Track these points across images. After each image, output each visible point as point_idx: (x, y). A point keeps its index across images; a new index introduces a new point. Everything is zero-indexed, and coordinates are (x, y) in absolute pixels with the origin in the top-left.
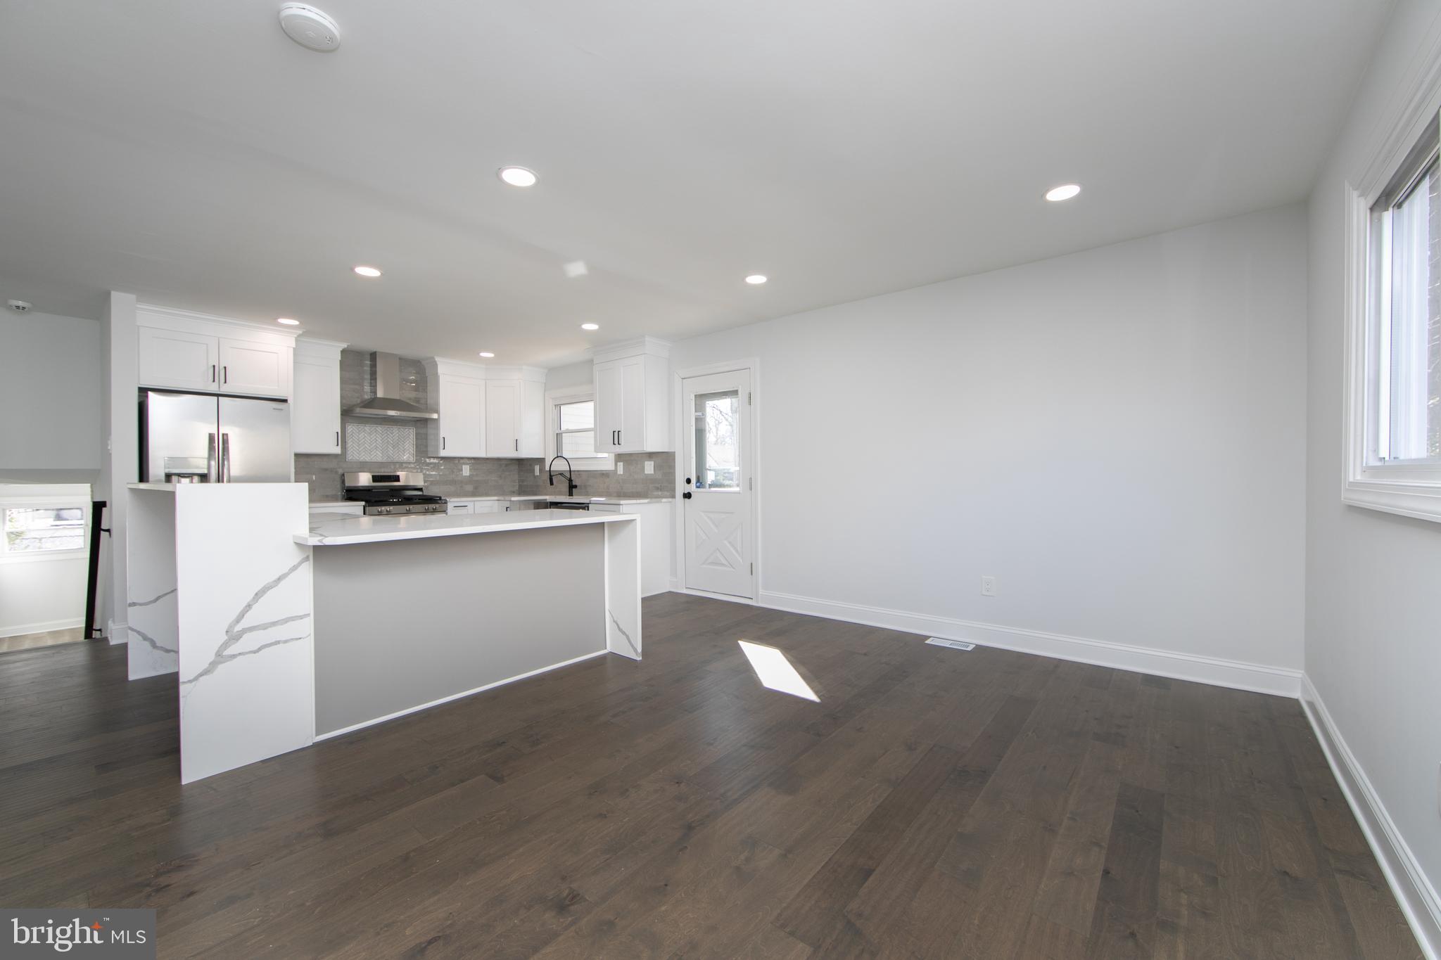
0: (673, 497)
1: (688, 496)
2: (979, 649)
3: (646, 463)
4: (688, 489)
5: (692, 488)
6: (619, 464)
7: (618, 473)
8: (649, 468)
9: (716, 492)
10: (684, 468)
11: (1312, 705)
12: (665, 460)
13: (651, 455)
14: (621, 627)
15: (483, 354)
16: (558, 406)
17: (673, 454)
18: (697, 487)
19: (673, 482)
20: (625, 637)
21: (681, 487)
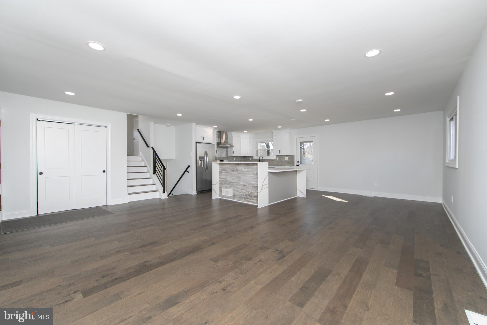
0: (294, 165)
1: (298, 165)
2: (374, 197)
3: (286, 158)
4: (298, 164)
5: (299, 164)
6: (277, 158)
7: (277, 160)
8: (287, 159)
9: (306, 165)
10: (297, 158)
11: (443, 204)
12: (292, 157)
13: (287, 156)
14: (301, 191)
15: (245, 131)
16: (257, 143)
17: (294, 155)
18: (300, 163)
19: (294, 162)
20: (302, 193)
21: (296, 163)
